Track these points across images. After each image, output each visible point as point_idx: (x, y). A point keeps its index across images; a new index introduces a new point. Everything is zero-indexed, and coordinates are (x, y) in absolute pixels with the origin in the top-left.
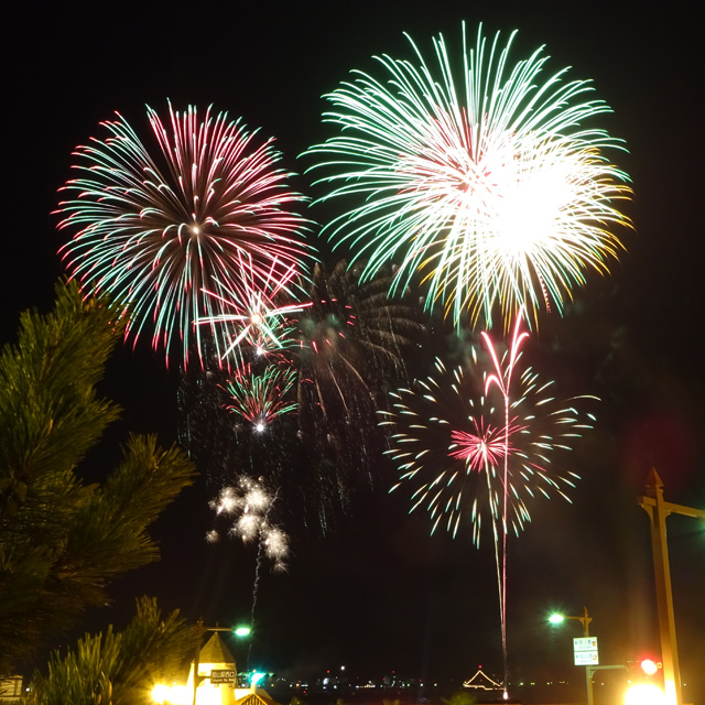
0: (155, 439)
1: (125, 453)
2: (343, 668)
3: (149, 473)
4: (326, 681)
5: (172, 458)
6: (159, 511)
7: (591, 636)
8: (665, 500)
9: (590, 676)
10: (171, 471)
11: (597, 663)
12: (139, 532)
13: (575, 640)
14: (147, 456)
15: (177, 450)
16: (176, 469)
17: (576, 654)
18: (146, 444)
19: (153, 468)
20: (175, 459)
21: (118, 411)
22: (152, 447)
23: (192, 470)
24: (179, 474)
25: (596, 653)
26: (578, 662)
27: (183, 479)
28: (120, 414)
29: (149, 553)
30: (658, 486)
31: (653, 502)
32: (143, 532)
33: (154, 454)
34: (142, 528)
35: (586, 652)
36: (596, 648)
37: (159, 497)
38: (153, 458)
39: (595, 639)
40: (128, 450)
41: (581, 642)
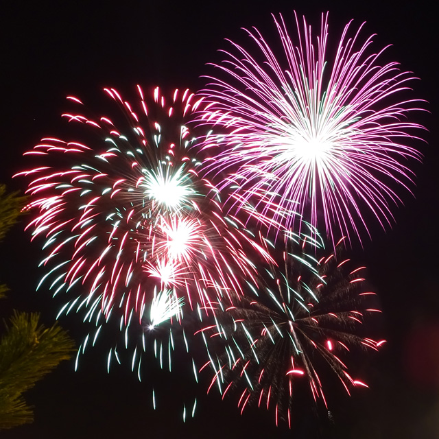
0: (38, 317)
1: (7, 327)
3: (29, 346)
5: (52, 335)
6: (36, 380)
10: (51, 346)
12: (15, 397)
14: (29, 331)
15: (59, 329)
16: (56, 344)
18: (29, 321)
19: (33, 343)
20: (55, 336)
21: (4, 290)
22: (35, 324)
23: (71, 346)
24: (58, 349)
27: (62, 353)
28: (6, 293)
29: (24, 416)
32: (19, 398)
33: (36, 330)
34: (18, 393)
37: (38, 367)
38: (34, 334)
40: (11, 325)
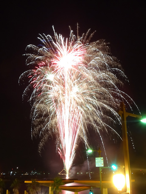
2: (17, 168)
4: (11, 173)
7: (101, 157)
8: (126, 112)
9: (101, 170)
11: (103, 166)
13: (96, 158)
17: (96, 163)
25: (103, 163)
26: (97, 166)
30: (124, 107)
31: (122, 112)
35: (99, 162)
36: (103, 161)
39: (102, 158)
41: (98, 159)
